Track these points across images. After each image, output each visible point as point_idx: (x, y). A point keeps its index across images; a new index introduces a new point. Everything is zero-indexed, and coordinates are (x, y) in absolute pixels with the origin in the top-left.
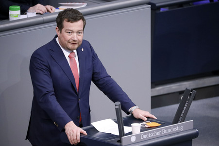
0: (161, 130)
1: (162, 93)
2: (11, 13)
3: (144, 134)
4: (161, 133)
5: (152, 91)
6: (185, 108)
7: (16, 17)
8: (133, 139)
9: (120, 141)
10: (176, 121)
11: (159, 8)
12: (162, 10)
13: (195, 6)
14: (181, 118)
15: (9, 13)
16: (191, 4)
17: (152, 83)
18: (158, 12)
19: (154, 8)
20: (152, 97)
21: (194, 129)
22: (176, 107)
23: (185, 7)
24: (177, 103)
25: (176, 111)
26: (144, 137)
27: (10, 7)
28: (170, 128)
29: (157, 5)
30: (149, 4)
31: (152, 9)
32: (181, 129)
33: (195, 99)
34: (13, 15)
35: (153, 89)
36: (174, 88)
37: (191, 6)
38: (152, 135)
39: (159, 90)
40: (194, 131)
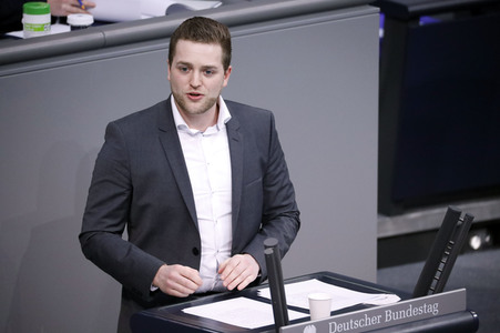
0: (382, 312)
2: (27, 19)
3: (338, 321)
4: (382, 319)
7: (39, 30)
10: (422, 289)
14: (435, 282)
15: (23, 21)
21: (468, 311)
26: (337, 328)
27: (26, 6)
32: (434, 309)
34: (31, 26)
38: (358, 324)
40: (468, 317)
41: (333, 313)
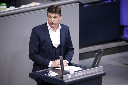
0: (85, 71)
1: (85, 51)
3: (76, 74)
4: (85, 73)
5: (79, 51)
6: (98, 59)
7: (4, 10)
8: (70, 76)
9: (62, 78)
10: (93, 66)
11: (84, 4)
12: (85, 6)
13: (103, 3)
14: (96, 65)
16: (101, 2)
17: (80, 46)
18: (83, 7)
19: (81, 5)
20: (80, 54)
21: (103, 71)
22: (93, 59)
23: (98, 4)
24: (94, 57)
25: (93, 62)
26: (75, 75)
28: (90, 70)
29: (82, 3)
30: (78, 2)
31: (79, 5)
32: (96, 71)
33: (103, 55)
34: (2, 9)
35: (80, 50)
36: (92, 49)
37: (101, 4)
38: (80, 74)
39: (83, 50)
40: (103, 72)
41: (75, 72)
